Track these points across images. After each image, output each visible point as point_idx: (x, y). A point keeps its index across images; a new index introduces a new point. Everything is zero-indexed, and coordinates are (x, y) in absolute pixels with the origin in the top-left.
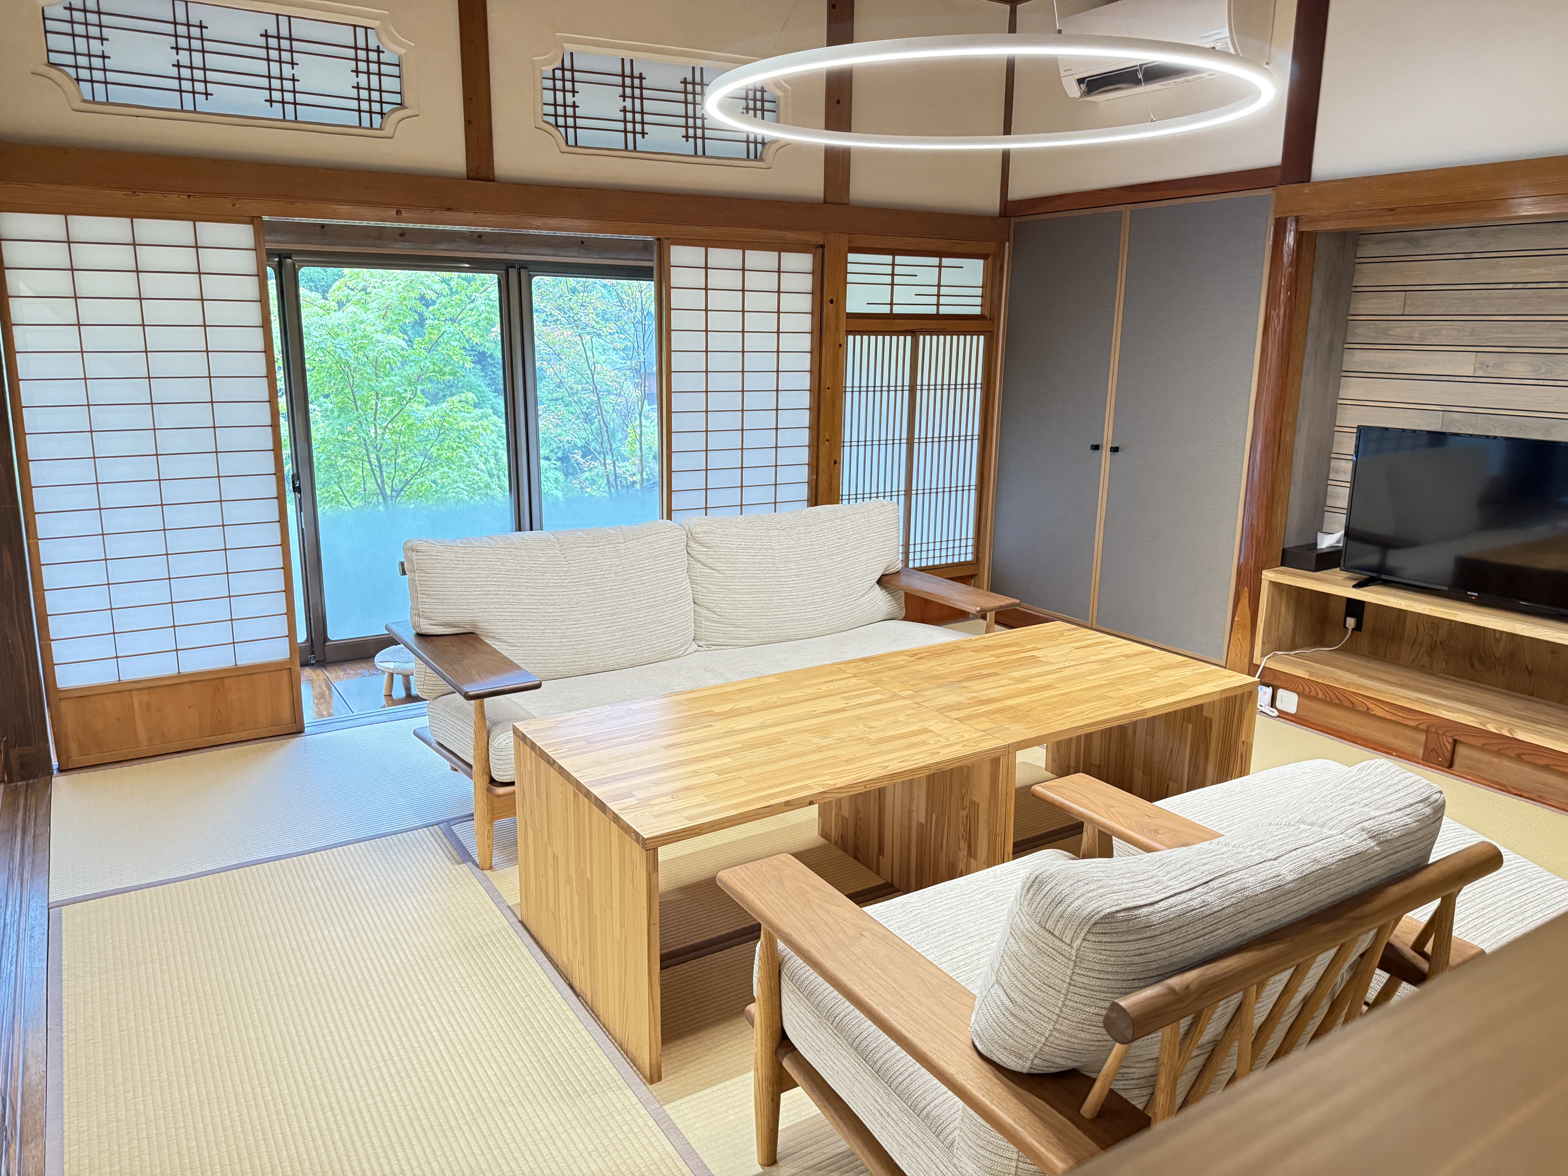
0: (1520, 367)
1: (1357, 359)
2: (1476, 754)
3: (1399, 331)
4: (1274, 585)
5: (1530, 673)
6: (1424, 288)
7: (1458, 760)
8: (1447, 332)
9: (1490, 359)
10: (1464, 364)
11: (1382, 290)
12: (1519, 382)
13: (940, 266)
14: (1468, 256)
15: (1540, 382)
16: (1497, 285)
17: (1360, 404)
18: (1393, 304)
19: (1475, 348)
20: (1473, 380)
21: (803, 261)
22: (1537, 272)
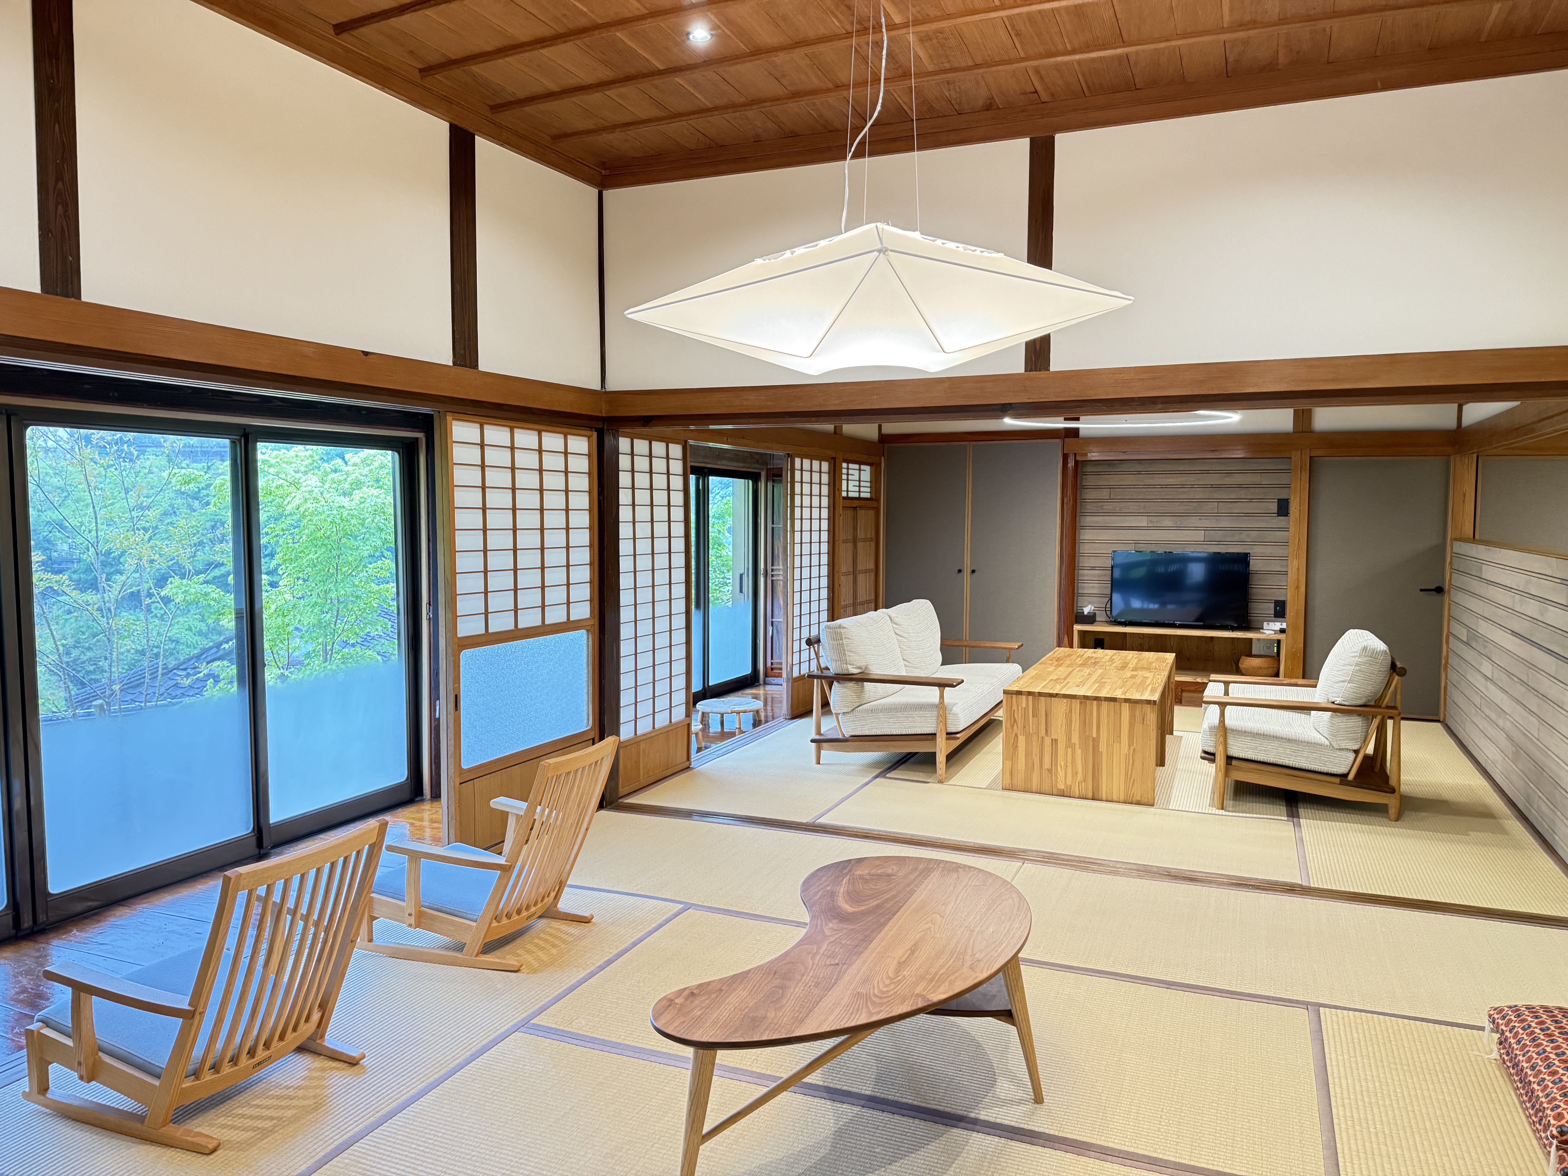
0: (1168, 522)
1: (1088, 520)
2: (1191, 695)
3: (1108, 507)
4: (1080, 632)
5: (1189, 659)
6: (1119, 487)
7: (1183, 701)
8: (1132, 507)
9: (1154, 519)
10: (1143, 522)
11: (1098, 488)
12: (1168, 529)
13: (860, 470)
14: (1139, 473)
15: (1178, 528)
16: (1154, 486)
17: (1092, 542)
18: (1105, 493)
19: (1148, 514)
20: (1148, 528)
21: (825, 466)
22: (1171, 480)
